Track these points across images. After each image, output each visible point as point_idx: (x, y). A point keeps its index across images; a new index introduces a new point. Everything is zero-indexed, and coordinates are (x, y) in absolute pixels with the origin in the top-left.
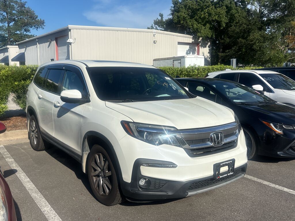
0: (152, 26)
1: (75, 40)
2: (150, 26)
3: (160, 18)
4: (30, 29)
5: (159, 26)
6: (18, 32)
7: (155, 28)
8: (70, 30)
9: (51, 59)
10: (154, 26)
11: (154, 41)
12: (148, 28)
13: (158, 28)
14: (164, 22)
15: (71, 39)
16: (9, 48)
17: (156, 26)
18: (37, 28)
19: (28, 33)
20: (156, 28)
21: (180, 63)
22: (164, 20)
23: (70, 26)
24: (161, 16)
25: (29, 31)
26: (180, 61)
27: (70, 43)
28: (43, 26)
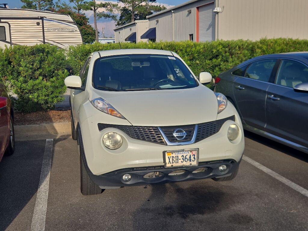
1: (223, 8)
9: (190, 34)
16: (137, 23)
27: (217, 13)
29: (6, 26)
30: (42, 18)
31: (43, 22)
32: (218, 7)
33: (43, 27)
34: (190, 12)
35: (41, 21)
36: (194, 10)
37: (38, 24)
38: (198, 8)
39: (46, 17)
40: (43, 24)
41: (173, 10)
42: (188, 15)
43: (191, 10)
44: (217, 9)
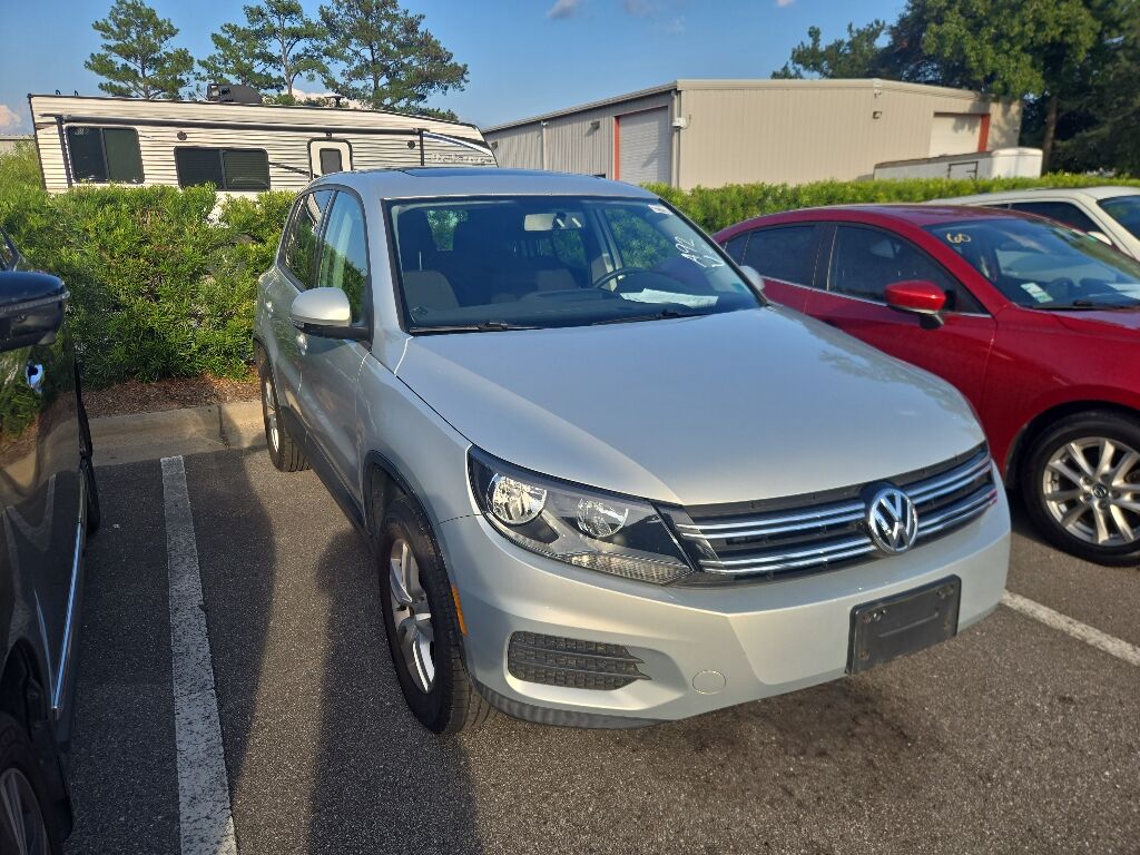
0: (785, 68)
1: (691, 119)
2: (779, 70)
3: (809, 42)
5: (806, 67)
7: (793, 72)
8: (679, 93)
10: (791, 68)
11: (875, 113)
12: (775, 76)
13: (804, 73)
14: (822, 54)
15: (681, 119)
17: (799, 66)
18: (446, 89)
19: (422, 105)
20: (798, 72)
21: (976, 171)
22: (822, 47)
23: (683, 83)
24: (814, 33)
25: (422, 97)
26: (973, 167)
27: (678, 129)
28: (463, 83)
29: (343, 148)
30: (420, 132)
31: (421, 141)
32: (680, 116)
33: (422, 154)
34: (596, 126)
35: (418, 138)
36: (607, 122)
37: (411, 144)
38: (617, 118)
39: (428, 131)
40: (421, 145)
41: (545, 121)
42: (590, 133)
43: (598, 123)
44: (679, 122)
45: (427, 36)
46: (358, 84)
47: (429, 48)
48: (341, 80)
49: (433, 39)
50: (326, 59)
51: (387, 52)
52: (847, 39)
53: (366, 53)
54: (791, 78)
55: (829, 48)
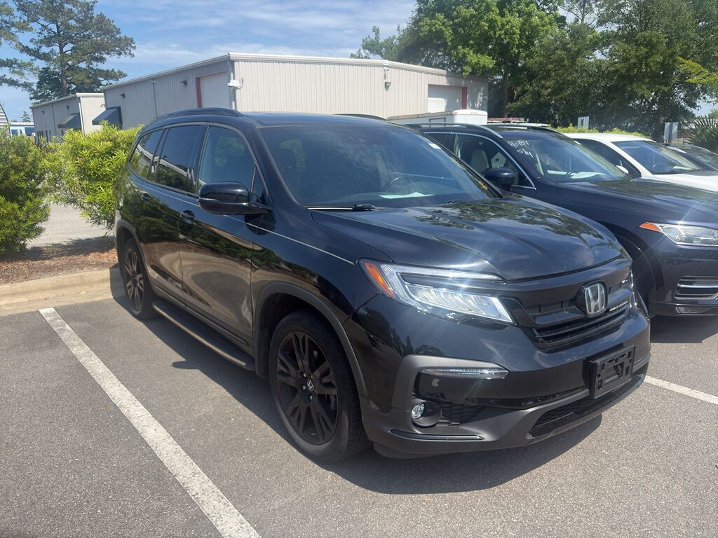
0: (359, 52)
1: (243, 82)
2: (354, 52)
3: (373, 36)
4: (105, 56)
5: (372, 52)
6: (83, 65)
7: (364, 55)
8: (232, 62)
10: (362, 51)
11: (386, 83)
12: (352, 56)
13: (371, 56)
14: (382, 44)
15: (236, 81)
16: (79, 98)
17: (367, 51)
18: (119, 55)
19: (101, 66)
20: (367, 55)
22: (381, 40)
23: (233, 54)
24: (376, 31)
25: (102, 60)
28: (133, 51)
32: (234, 79)
34: (185, 83)
36: (192, 81)
38: (198, 79)
41: (153, 79)
42: (183, 89)
43: (186, 81)
44: (233, 83)
45: (101, 16)
46: (45, 49)
47: (104, 26)
48: (32, 46)
49: (107, 18)
50: (13, 29)
51: (68, 27)
52: (397, 36)
53: (53, 27)
54: (362, 58)
55: (387, 41)
